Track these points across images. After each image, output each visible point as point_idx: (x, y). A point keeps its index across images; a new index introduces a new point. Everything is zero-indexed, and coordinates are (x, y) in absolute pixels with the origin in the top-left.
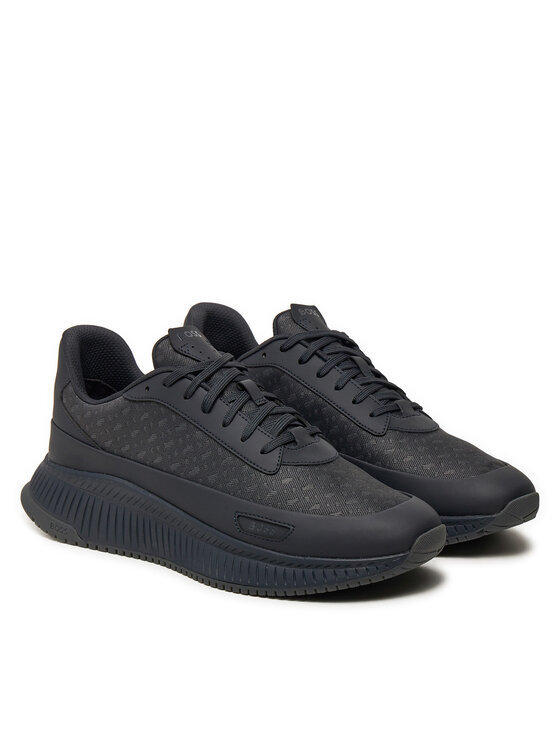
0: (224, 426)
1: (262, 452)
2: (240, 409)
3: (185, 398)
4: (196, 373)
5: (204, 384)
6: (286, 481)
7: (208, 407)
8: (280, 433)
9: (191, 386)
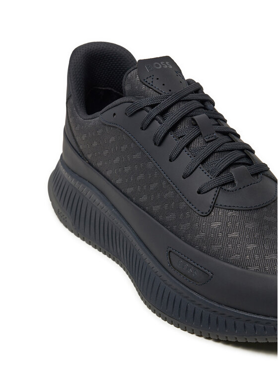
0: (170, 160)
1: (199, 192)
2: (188, 146)
3: (142, 129)
4: (152, 106)
5: (158, 117)
6: (215, 225)
7: (158, 141)
8: (221, 173)
9: (147, 118)
